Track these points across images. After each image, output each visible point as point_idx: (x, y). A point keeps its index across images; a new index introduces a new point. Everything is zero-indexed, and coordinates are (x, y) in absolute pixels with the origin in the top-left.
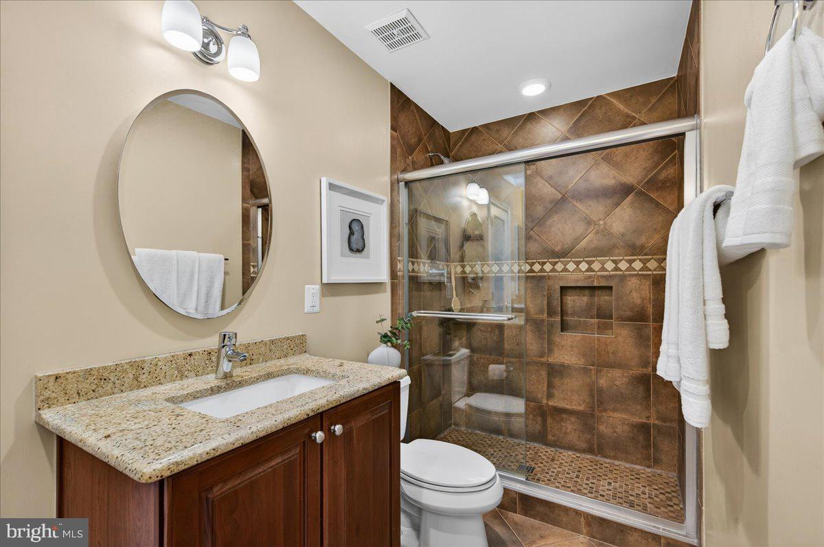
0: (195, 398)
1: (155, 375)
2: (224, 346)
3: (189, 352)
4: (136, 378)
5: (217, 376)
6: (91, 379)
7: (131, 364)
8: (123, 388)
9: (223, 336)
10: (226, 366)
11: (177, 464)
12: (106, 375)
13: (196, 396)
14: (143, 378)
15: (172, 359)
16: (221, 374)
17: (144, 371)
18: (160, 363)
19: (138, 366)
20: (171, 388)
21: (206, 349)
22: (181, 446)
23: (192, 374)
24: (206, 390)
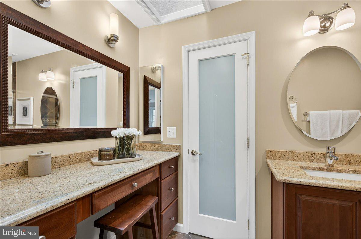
0: (311, 169)
1: (300, 158)
2: (328, 152)
3: (314, 152)
4: (293, 157)
5: (325, 164)
6: (279, 154)
7: (291, 152)
8: (288, 159)
9: (327, 148)
10: (330, 162)
11: (287, 180)
12: (283, 154)
13: (312, 169)
14: (295, 158)
15: (306, 153)
16: (327, 164)
17: (295, 155)
18: (301, 154)
19: (293, 153)
20: (305, 164)
21: (322, 153)
22: (290, 176)
23: (315, 161)
24: (317, 168)
